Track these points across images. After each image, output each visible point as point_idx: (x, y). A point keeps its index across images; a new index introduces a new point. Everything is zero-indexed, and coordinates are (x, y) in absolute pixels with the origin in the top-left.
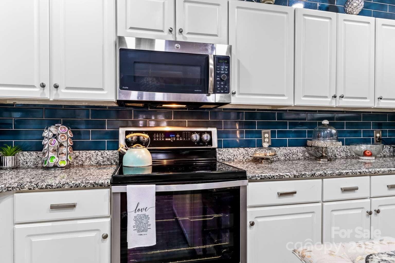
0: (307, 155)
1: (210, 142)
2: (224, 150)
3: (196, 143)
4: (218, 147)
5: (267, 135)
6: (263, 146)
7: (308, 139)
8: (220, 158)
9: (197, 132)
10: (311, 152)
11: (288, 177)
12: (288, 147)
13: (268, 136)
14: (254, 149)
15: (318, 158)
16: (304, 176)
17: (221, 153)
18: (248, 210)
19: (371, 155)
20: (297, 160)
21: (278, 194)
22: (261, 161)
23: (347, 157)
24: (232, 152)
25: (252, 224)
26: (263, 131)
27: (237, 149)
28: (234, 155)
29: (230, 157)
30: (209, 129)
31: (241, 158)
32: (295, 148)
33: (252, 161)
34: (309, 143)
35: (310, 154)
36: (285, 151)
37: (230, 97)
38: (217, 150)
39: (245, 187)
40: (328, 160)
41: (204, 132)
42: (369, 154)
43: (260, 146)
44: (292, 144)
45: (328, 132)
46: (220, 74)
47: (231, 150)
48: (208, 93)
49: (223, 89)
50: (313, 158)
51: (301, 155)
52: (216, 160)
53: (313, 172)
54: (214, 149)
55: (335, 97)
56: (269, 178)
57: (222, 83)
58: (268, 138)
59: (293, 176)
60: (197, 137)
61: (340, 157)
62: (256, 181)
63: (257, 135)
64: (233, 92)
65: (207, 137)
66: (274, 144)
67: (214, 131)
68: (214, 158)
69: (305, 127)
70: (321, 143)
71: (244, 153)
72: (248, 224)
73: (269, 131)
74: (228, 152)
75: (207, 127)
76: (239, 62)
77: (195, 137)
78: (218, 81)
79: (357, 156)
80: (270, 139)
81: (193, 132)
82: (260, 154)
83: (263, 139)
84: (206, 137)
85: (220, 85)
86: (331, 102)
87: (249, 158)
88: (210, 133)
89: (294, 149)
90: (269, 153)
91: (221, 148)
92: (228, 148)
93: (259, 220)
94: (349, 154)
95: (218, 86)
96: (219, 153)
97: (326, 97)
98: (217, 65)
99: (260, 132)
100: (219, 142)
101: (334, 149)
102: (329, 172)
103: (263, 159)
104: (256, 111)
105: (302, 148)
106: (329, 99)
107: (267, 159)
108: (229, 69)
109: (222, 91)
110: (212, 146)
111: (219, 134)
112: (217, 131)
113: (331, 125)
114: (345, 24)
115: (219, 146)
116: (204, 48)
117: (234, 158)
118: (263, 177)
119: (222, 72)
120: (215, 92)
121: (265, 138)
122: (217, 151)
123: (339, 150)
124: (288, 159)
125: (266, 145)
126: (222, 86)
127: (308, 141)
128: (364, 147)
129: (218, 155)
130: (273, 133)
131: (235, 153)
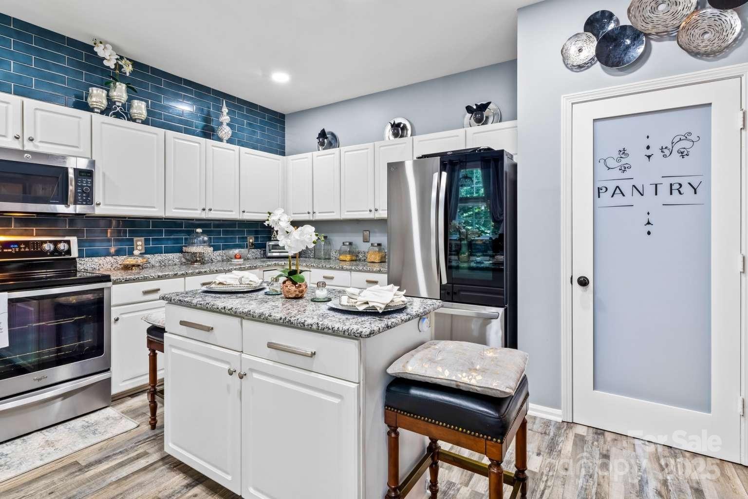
0: (184, 260)
1: (69, 252)
2: (87, 259)
3: (49, 254)
4: (79, 257)
5: (139, 243)
6: (133, 254)
7: (184, 246)
8: (82, 268)
9: (50, 242)
10: (188, 257)
11: (152, 277)
12: (164, 253)
13: (141, 244)
14: (125, 257)
15: (193, 262)
16: (167, 276)
17: (83, 262)
18: (112, 308)
19: (240, 258)
20: (173, 265)
21: (143, 292)
22: (132, 268)
23: (223, 261)
24: (97, 261)
25: (117, 320)
26: (135, 239)
27: (103, 258)
28: (100, 265)
29: (95, 266)
30: (67, 238)
31: (109, 266)
32: (171, 254)
33: (122, 269)
34: (184, 249)
35: (186, 259)
36: (160, 258)
37: (94, 208)
38: (77, 259)
39: (109, 288)
40: (201, 264)
41: (60, 242)
42: (239, 257)
43: (131, 253)
44: (168, 251)
45: (201, 239)
46: (82, 187)
47: (96, 259)
48: (67, 204)
49: (85, 201)
50: (189, 263)
51: (178, 261)
52: (76, 270)
53: (176, 273)
54: (75, 259)
55: (204, 210)
56: (134, 280)
57: (84, 195)
58: (141, 245)
59: (157, 277)
60: (50, 247)
61: (216, 261)
62: (121, 282)
63: (128, 243)
64: (98, 203)
65: (64, 246)
66: (148, 251)
67: (74, 240)
68: (74, 269)
69: (182, 235)
70: (193, 249)
71: (112, 262)
72: (113, 320)
73: (143, 238)
74: (93, 261)
75: (64, 236)
76: (104, 175)
77: (48, 247)
78: (79, 193)
79: (229, 260)
80: (144, 246)
81: (45, 242)
82: (130, 261)
83: (135, 246)
84: (62, 247)
85: (82, 196)
86: (201, 214)
87: (119, 266)
88: (68, 242)
89: (170, 256)
90: (140, 261)
91: (83, 257)
92: (92, 257)
93: (124, 316)
94: (225, 258)
95: (80, 198)
96: (80, 262)
97: (197, 210)
98: (78, 178)
99: (132, 240)
100: (80, 251)
101: (210, 254)
102: (189, 272)
103: (133, 266)
104: (127, 219)
105: (178, 254)
106: (199, 212)
107: (139, 266)
108: (92, 182)
109: (84, 203)
110: (71, 255)
111: (80, 243)
112: (78, 240)
113: (204, 233)
114: (213, 149)
115: (81, 255)
116: (62, 160)
117: (100, 267)
118: (128, 279)
119: (83, 184)
120: (75, 203)
121: (137, 246)
122: (78, 261)
123: (215, 255)
124: (163, 265)
125: (136, 252)
126: (84, 198)
127: (183, 247)
128: (237, 251)
129: (78, 265)
130: (147, 241)
131: (101, 262)
